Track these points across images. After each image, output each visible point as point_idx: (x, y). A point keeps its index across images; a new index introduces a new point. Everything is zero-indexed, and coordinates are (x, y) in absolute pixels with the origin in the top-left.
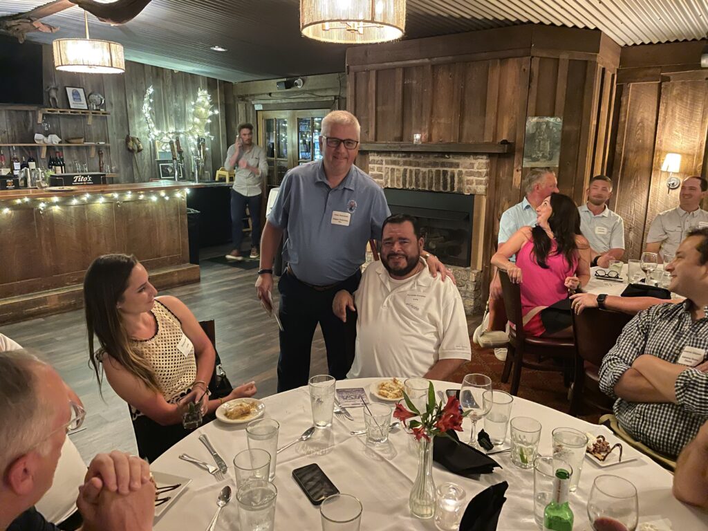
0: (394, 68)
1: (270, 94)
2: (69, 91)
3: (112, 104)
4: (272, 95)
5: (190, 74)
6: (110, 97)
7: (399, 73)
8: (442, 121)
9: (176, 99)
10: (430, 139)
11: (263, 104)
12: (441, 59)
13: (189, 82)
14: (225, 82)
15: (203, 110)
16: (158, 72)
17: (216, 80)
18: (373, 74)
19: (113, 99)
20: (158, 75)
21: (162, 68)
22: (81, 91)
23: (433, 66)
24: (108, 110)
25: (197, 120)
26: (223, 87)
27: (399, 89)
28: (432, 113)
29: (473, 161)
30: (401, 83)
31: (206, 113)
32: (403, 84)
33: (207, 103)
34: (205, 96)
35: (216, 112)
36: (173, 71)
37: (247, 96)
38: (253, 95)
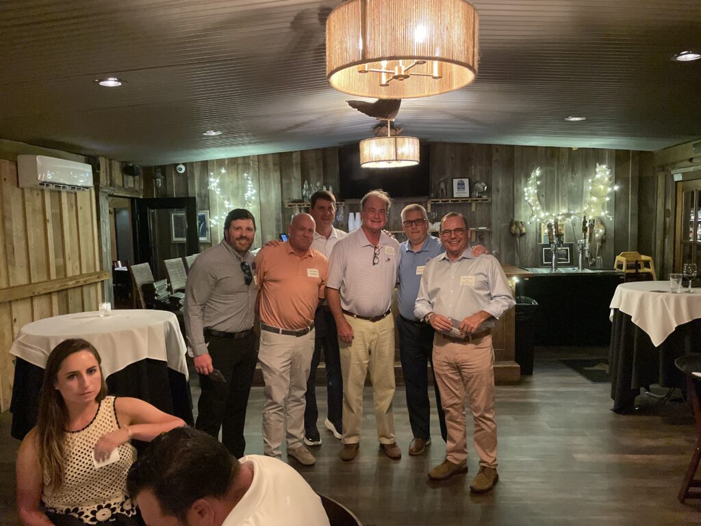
1: (691, 160)
2: (456, 181)
3: (498, 190)
4: (694, 161)
5: (593, 149)
6: (495, 184)
9: (572, 178)
11: (683, 174)
13: (591, 157)
14: (641, 152)
15: (602, 187)
16: (552, 154)
19: (501, 184)
20: (553, 156)
21: (558, 148)
22: (466, 181)
25: (594, 199)
26: (638, 159)
31: (605, 190)
33: (607, 179)
34: (604, 171)
35: (616, 188)
36: (570, 149)
37: (667, 165)
38: (674, 163)
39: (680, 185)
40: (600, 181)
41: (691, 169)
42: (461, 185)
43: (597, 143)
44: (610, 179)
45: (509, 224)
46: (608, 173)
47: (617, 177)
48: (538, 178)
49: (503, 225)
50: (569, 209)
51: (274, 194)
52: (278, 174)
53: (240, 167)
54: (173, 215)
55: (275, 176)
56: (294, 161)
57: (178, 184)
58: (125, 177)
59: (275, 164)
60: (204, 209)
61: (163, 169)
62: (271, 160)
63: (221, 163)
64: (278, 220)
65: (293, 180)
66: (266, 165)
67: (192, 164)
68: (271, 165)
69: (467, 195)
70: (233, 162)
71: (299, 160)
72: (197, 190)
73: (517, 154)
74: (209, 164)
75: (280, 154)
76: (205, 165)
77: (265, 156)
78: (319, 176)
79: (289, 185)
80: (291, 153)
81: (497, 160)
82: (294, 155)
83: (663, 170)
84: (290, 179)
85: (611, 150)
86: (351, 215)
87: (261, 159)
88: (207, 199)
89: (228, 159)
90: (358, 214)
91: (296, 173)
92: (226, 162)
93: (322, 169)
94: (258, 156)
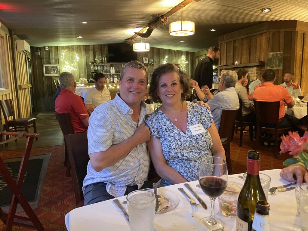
0: (231, 41)
2: (144, 58)
3: (155, 62)
5: (181, 51)
6: (155, 60)
7: (232, 42)
8: (245, 57)
9: (175, 59)
10: (241, 63)
12: (245, 36)
13: (180, 53)
14: (192, 52)
15: (183, 62)
16: (170, 51)
17: (189, 52)
18: (225, 43)
19: (156, 60)
20: (170, 52)
21: (171, 50)
22: (147, 58)
23: (242, 39)
24: (154, 64)
26: (191, 54)
27: (232, 48)
28: (242, 54)
29: (252, 69)
30: (233, 46)
31: (184, 63)
32: (234, 46)
33: (184, 60)
35: (187, 62)
36: (175, 50)
37: (199, 56)
38: (201, 56)
46: (185, 58)
47: (187, 59)
48: (167, 59)
51: (84, 60)
53: (70, 49)
54: (44, 66)
55: (84, 53)
56: (90, 48)
57: (46, 54)
59: (83, 49)
60: (56, 64)
61: (40, 48)
62: (82, 47)
63: (63, 48)
64: (85, 69)
65: (90, 55)
66: (80, 49)
67: (51, 47)
69: (148, 63)
70: (68, 47)
71: (92, 48)
72: (53, 56)
73: (160, 51)
74: (58, 48)
75: (85, 46)
77: (80, 46)
78: (99, 54)
79: (89, 57)
81: (155, 53)
82: (90, 46)
84: (89, 54)
85: (185, 51)
86: (111, 68)
88: (58, 60)
89: (66, 46)
90: (113, 67)
91: (91, 53)
93: (100, 52)
94: (77, 46)
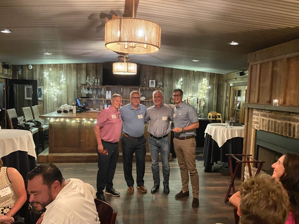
0: (268, 62)
1: (236, 79)
2: (150, 81)
3: (166, 85)
4: (237, 79)
5: (202, 72)
7: (270, 64)
8: (293, 92)
9: (194, 82)
10: (284, 103)
11: (233, 83)
12: (293, 54)
13: (202, 75)
14: (219, 74)
15: (204, 87)
16: (187, 72)
18: (259, 66)
19: (167, 83)
21: (190, 70)
22: (154, 81)
23: (288, 59)
24: (165, 88)
25: (202, 91)
30: (271, 70)
33: (206, 84)
34: (205, 81)
35: (209, 87)
36: (194, 71)
37: (228, 80)
38: (230, 79)
39: (232, 88)
40: (204, 84)
41: (236, 82)
42: (152, 82)
43: (204, 70)
44: (208, 84)
45: (170, 99)
46: (207, 81)
47: (210, 83)
48: (182, 82)
49: (168, 99)
50: (192, 95)
51: (74, 81)
52: (76, 72)
53: (58, 68)
54: (26, 87)
55: (74, 73)
56: (83, 67)
57: (29, 74)
58: (4, 69)
59: (74, 68)
60: (41, 86)
61: (22, 67)
62: (72, 66)
63: (49, 66)
64: (75, 92)
65: (82, 75)
66: (70, 68)
67: (36, 65)
68: (72, 68)
69: (155, 87)
70: (55, 66)
71: (85, 67)
72: (38, 77)
73: (174, 72)
74: (44, 66)
75: (77, 64)
76: (42, 66)
77: (70, 64)
78: (94, 74)
80: (82, 64)
81: (166, 74)
82: (83, 65)
83: (226, 82)
84: (81, 75)
85: (209, 73)
86: (107, 92)
87: (69, 65)
88: (42, 81)
89: (53, 64)
90: (110, 92)
91: (84, 73)
92: (52, 65)
93: (95, 72)
94: (67, 64)
